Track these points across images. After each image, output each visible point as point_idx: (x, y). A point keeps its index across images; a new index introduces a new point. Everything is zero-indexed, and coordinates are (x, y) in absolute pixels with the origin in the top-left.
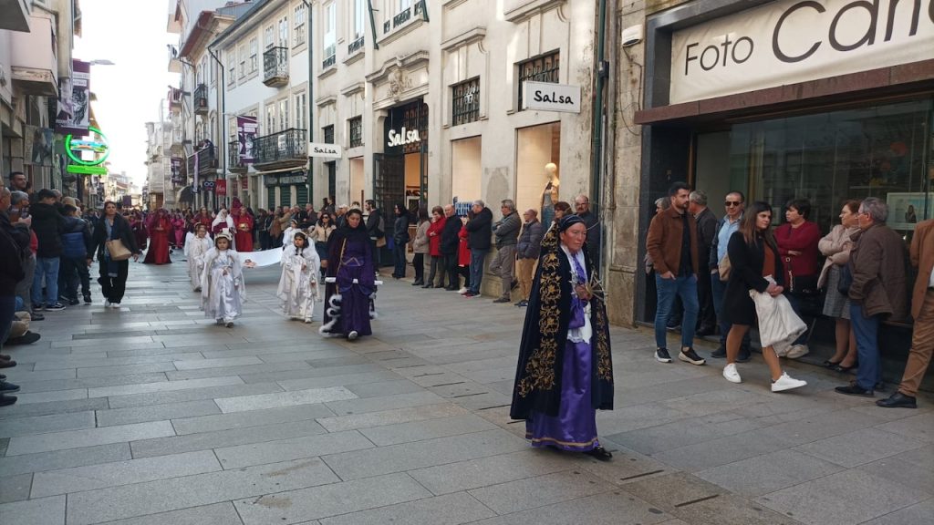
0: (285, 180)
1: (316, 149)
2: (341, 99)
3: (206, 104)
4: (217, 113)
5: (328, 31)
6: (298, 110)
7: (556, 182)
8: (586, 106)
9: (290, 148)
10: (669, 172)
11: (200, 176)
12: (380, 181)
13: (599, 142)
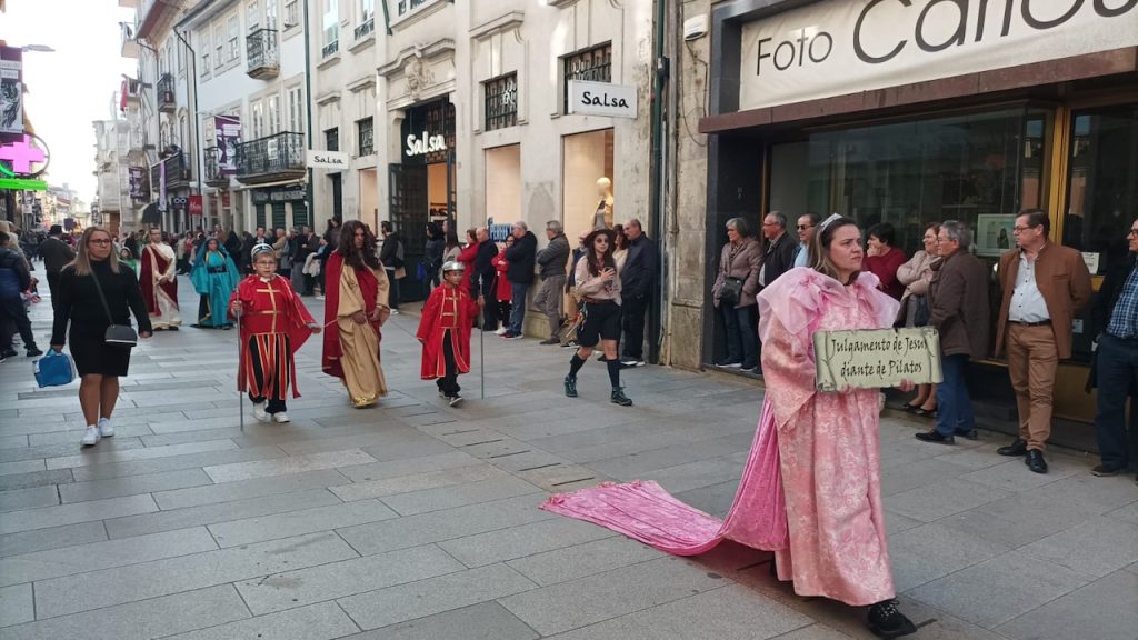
0: (277, 196)
1: (316, 158)
2: (346, 96)
3: (173, 100)
4: (188, 111)
5: (329, 10)
6: (292, 109)
7: (610, 201)
8: (643, 110)
9: (284, 156)
10: (740, 190)
11: (168, 191)
12: (397, 198)
13: (660, 152)
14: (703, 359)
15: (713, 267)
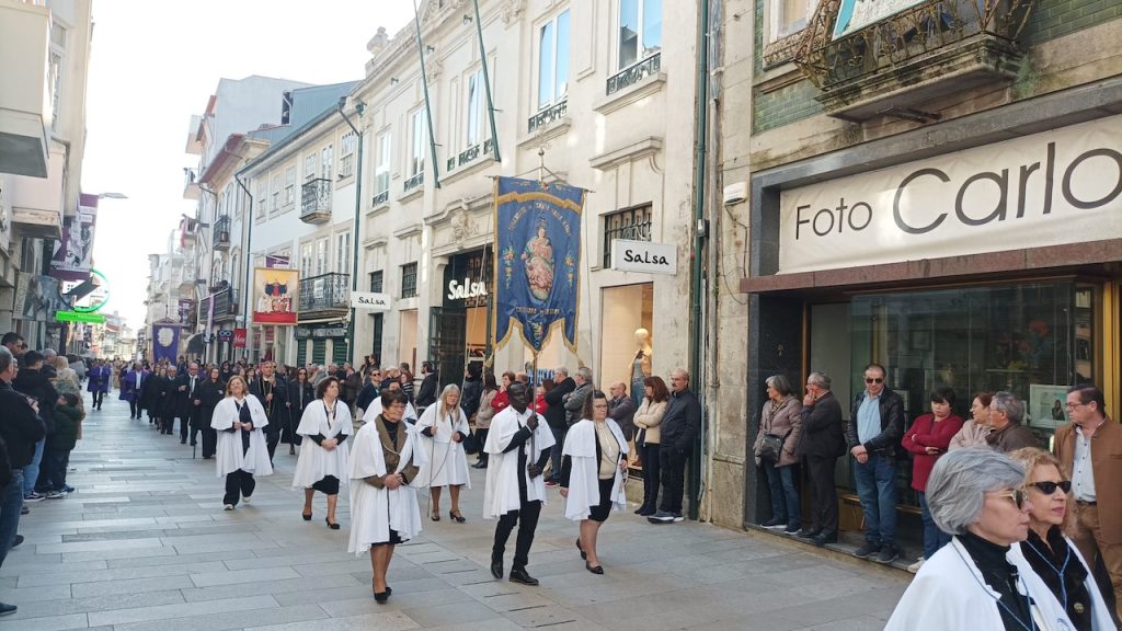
0: (320, 333)
1: (360, 300)
2: (393, 242)
3: (227, 239)
4: (241, 250)
5: (381, 163)
6: (341, 251)
7: (647, 351)
8: (682, 268)
9: (329, 295)
10: (780, 348)
11: (214, 323)
12: (436, 340)
13: (699, 309)
14: (746, 518)
15: (754, 423)
